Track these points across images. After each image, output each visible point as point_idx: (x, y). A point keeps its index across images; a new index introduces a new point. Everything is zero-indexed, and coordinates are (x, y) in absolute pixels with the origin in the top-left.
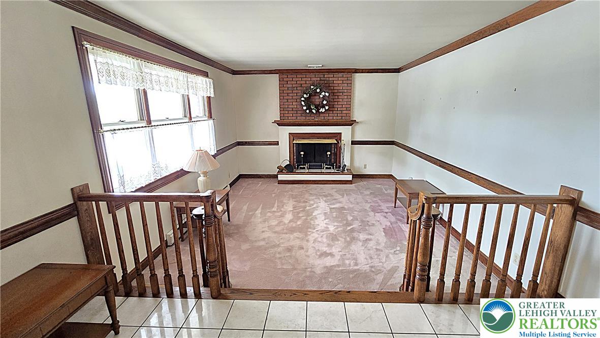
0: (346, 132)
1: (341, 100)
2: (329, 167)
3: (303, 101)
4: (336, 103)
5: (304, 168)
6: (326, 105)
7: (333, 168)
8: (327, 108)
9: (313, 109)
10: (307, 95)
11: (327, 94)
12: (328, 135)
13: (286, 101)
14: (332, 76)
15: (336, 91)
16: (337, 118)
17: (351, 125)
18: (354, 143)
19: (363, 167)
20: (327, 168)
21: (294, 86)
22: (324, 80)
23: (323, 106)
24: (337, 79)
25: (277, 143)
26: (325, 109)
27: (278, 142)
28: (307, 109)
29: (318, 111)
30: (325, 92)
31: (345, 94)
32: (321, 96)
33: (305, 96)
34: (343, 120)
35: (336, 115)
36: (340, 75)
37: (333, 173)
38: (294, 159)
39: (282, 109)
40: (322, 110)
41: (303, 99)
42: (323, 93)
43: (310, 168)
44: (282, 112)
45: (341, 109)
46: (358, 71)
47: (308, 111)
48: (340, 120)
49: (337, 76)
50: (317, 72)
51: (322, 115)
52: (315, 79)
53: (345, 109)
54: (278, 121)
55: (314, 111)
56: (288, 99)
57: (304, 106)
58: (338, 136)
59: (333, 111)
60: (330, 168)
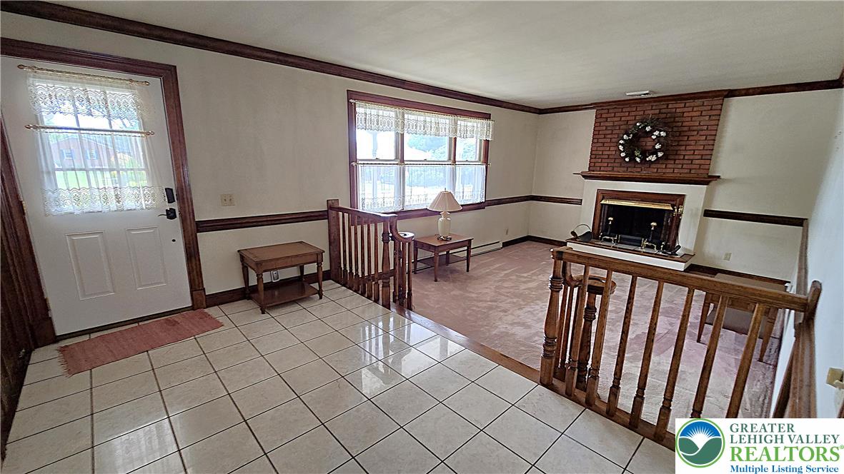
0: (694, 196)
1: (693, 143)
2: (650, 244)
3: (622, 145)
4: (683, 148)
5: (610, 240)
6: (660, 150)
7: (658, 248)
8: (660, 154)
9: (637, 156)
10: (629, 136)
11: (663, 134)
12: (659, 197)
13: (601, 145)
14: (683, 105)
15: (686, 129)
16: (681, 171)
17: (706, 183)
18: (708, 213)
19: (723, 257)
20: (647, 247)
21: (616, 123)
22: (667, 113)
23: (655, 152)
24: (690, 109)
25: (579, 202)
26: (657, 156)
27: (581, 200)
28: (626, 157)
29: (643, 160)
30: (660, 131)
31: (701, 133)
32: (654, 137)
33: (625, 137)
34: (691, 175)
35: (680, 166)
36: (698, 102)
37: (656, 254)
38: (599, 226)
39: (594, 155)
40: (653, 158)
41: (621, 142)
42: (657, 133)
43: (620, 243)
44: (593, 160)
45: (692, 157)
46: (737, 93)
47: (627, 160)
48: (688, 175)
49: (692, 104)
50: (655, 102)
51: (653, 166)
52: (650, 112)
53: (699, 157)
54: (586, 172)
55: (638, 160)
56: (604, 143)
57: (623, 152)
58: (678, 200)
59: (675, 160)
60: (653, 247)
